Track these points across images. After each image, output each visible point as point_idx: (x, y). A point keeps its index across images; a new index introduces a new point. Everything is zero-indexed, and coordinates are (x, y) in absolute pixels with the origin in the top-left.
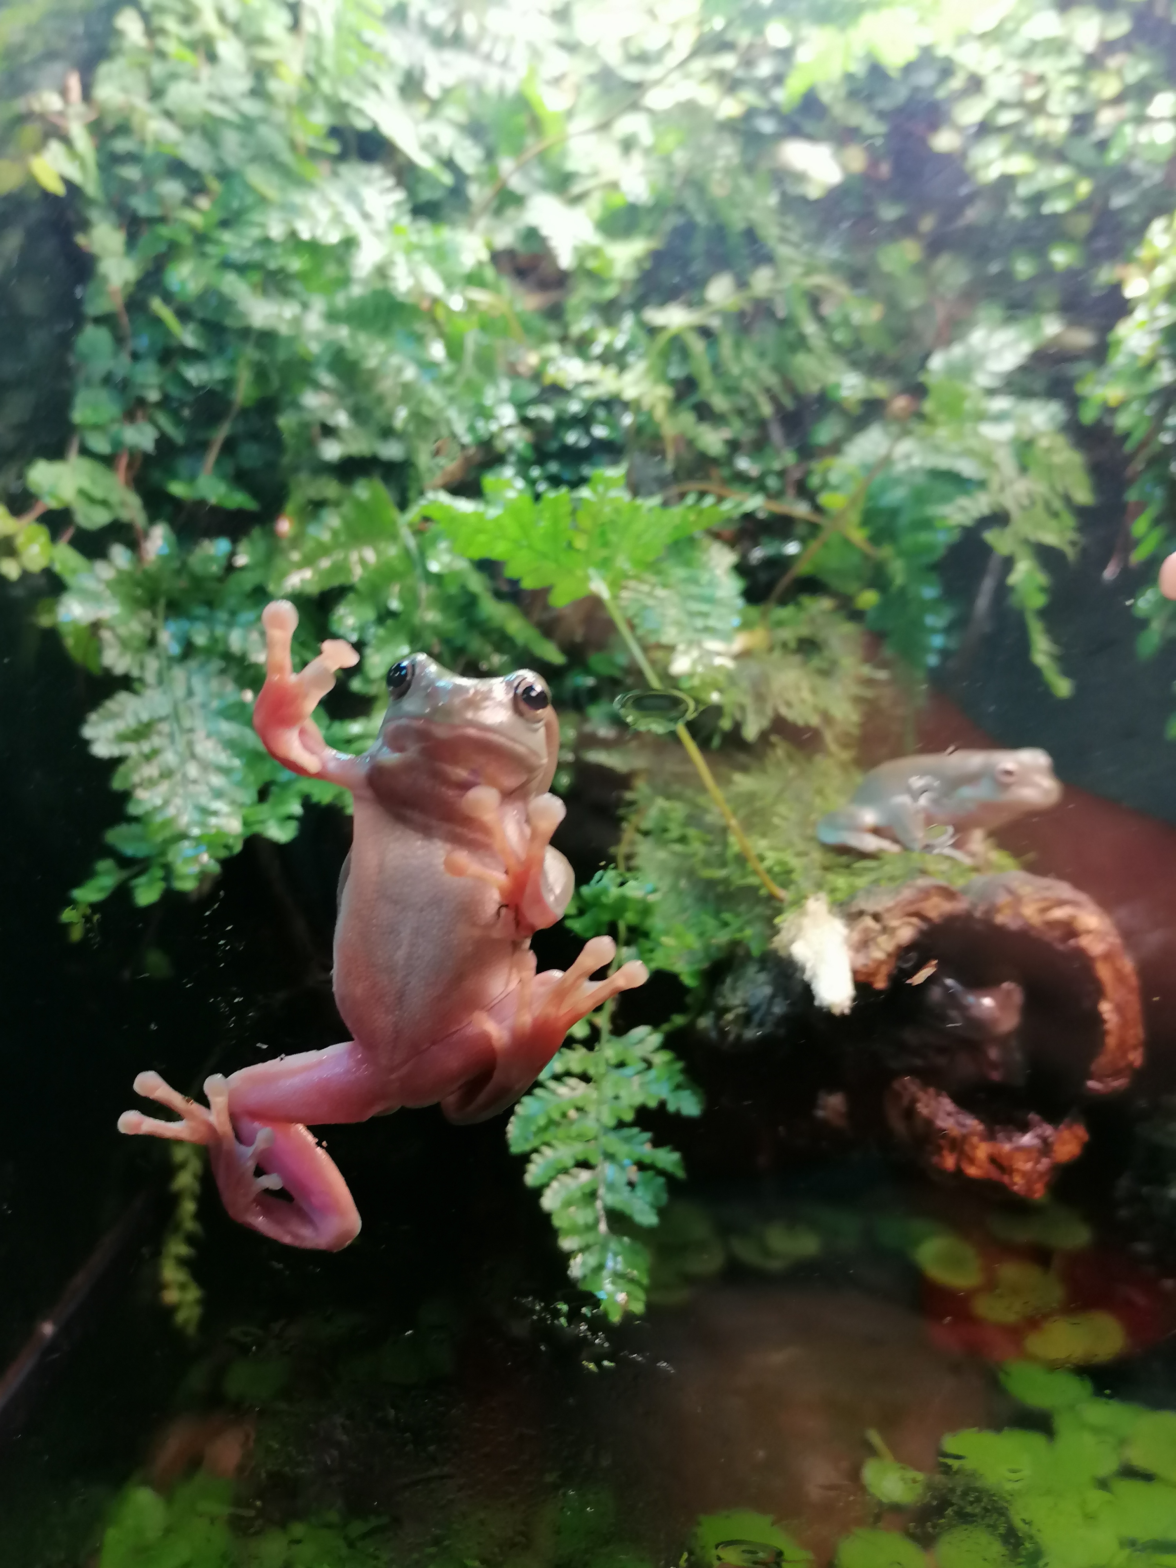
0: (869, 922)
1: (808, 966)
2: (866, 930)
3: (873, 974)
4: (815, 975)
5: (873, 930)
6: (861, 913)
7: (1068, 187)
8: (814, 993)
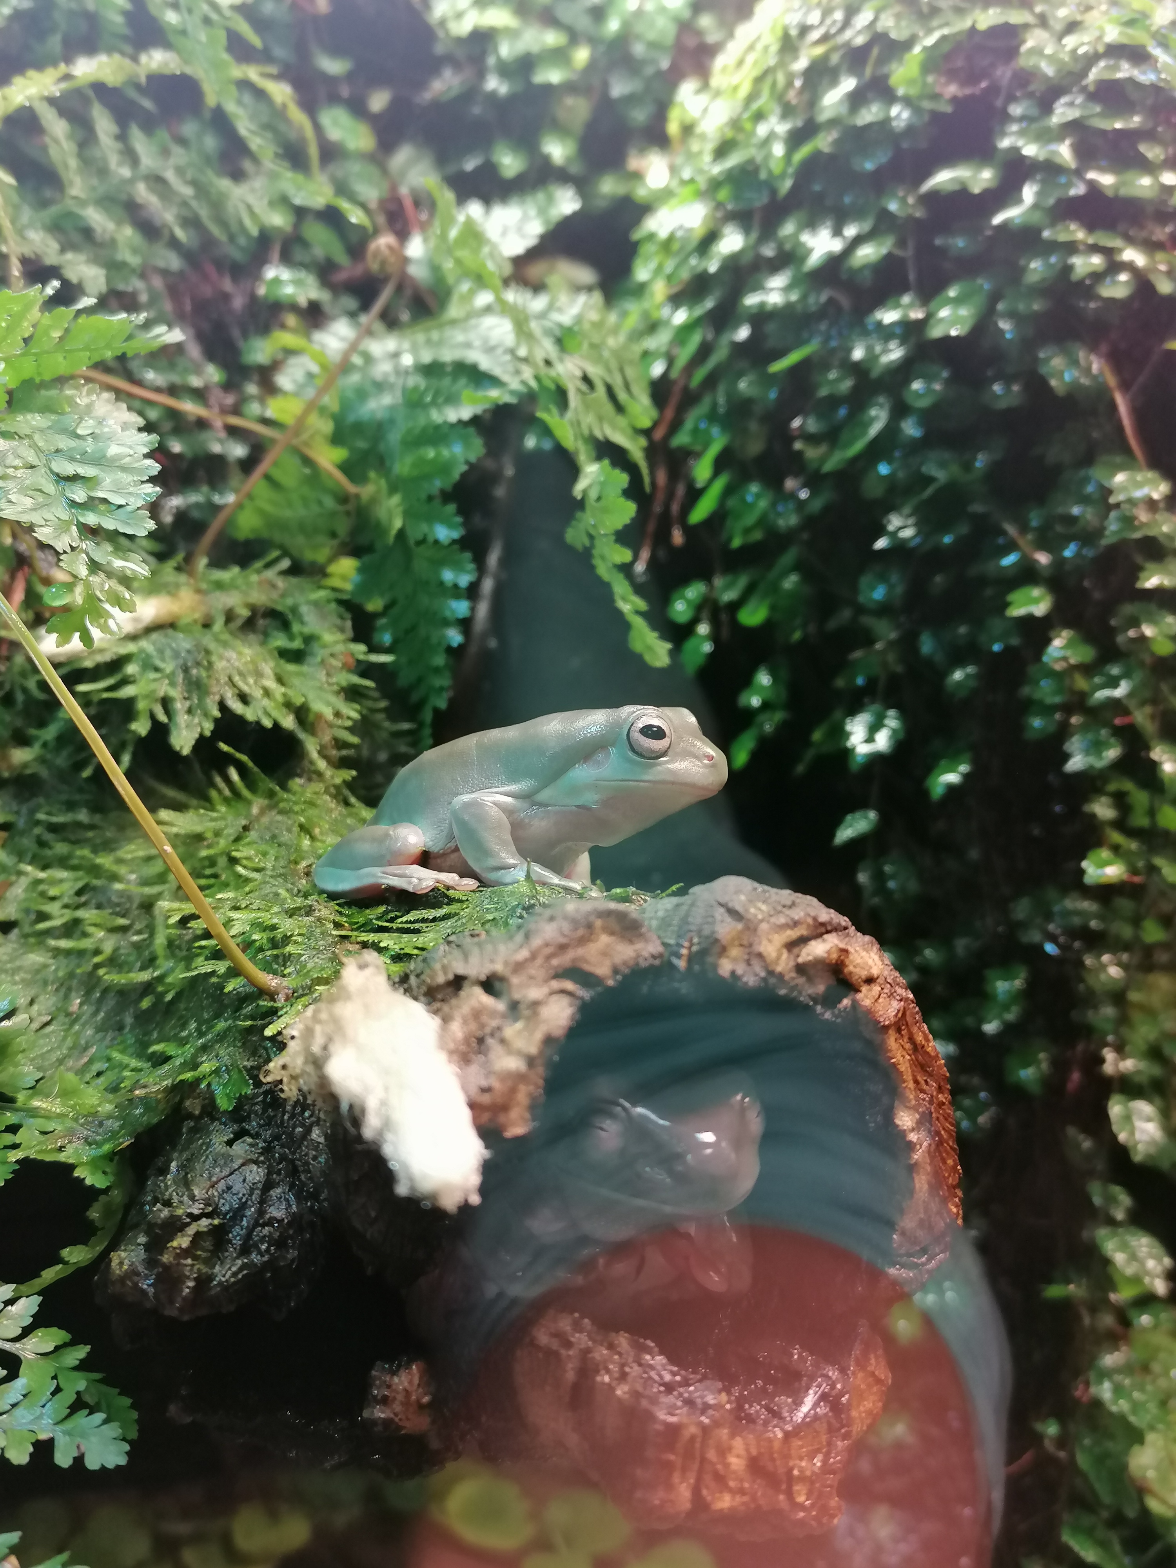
0: (479, 997)
1: (372, 1104)
2: (477, 1014)
3: (502, 1108)
4: (387, 1124)
5: (493, 1014)
6: (458, 983)
7: (559, 56)
8: (393, 1165)
